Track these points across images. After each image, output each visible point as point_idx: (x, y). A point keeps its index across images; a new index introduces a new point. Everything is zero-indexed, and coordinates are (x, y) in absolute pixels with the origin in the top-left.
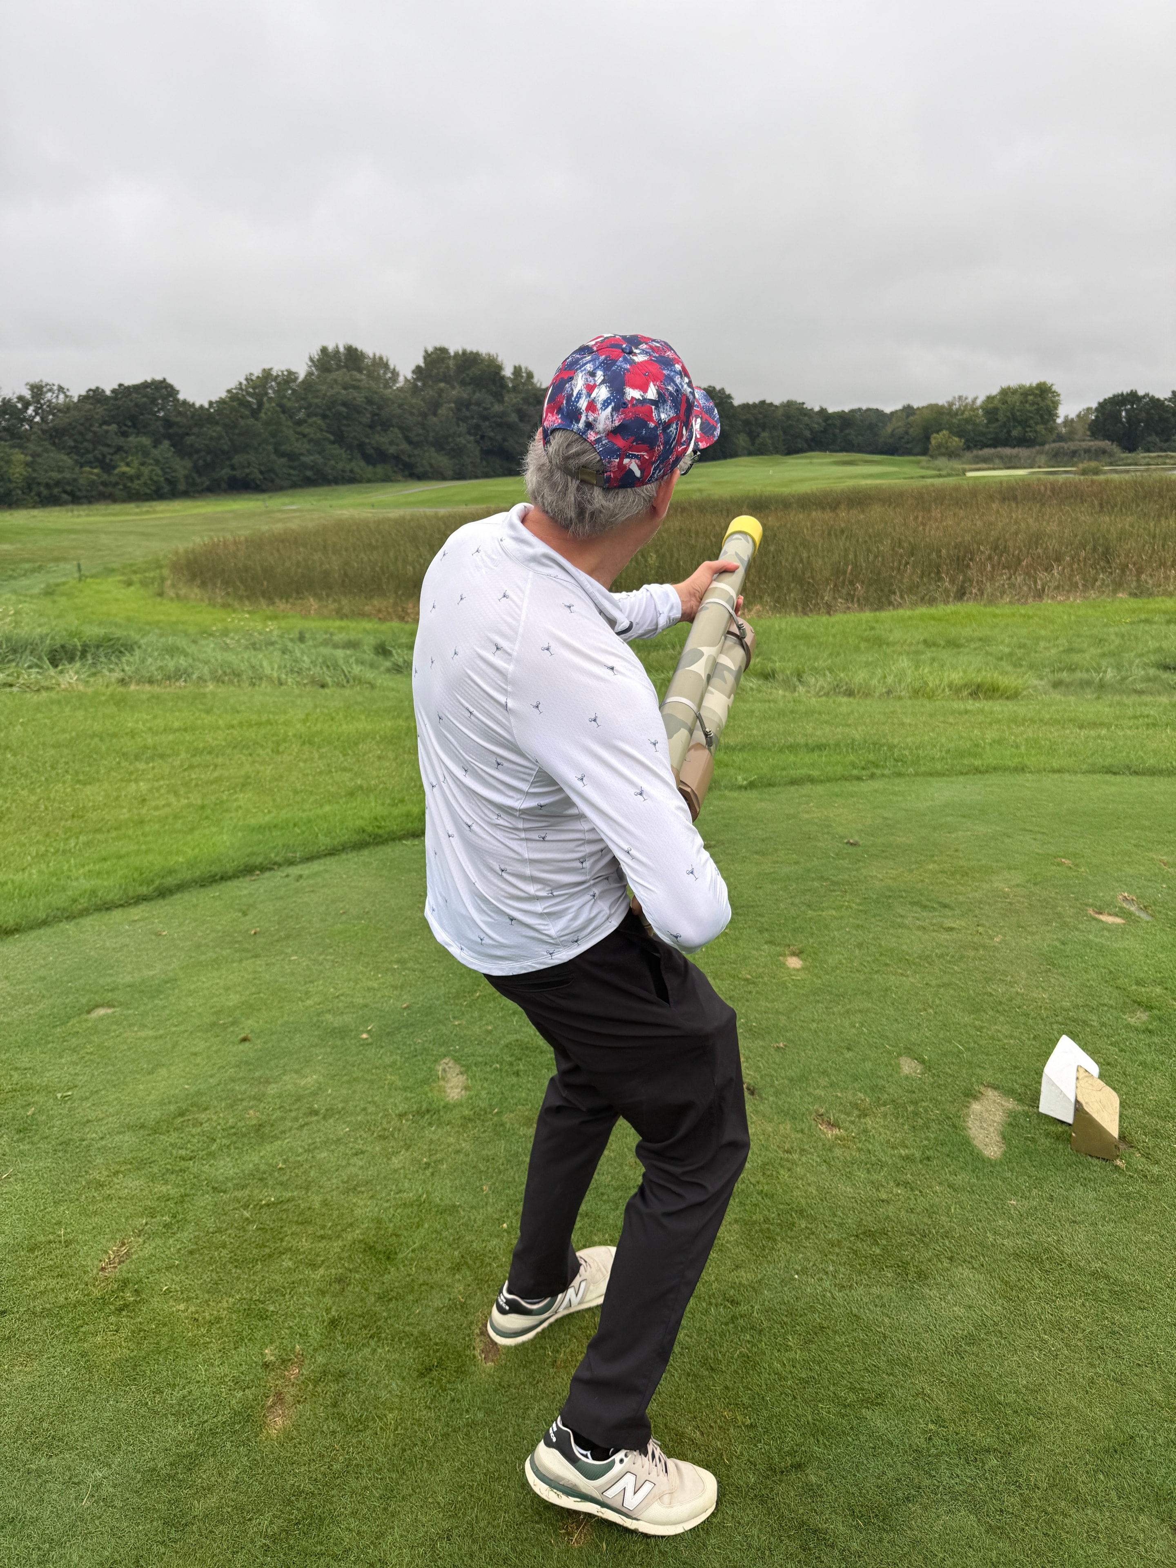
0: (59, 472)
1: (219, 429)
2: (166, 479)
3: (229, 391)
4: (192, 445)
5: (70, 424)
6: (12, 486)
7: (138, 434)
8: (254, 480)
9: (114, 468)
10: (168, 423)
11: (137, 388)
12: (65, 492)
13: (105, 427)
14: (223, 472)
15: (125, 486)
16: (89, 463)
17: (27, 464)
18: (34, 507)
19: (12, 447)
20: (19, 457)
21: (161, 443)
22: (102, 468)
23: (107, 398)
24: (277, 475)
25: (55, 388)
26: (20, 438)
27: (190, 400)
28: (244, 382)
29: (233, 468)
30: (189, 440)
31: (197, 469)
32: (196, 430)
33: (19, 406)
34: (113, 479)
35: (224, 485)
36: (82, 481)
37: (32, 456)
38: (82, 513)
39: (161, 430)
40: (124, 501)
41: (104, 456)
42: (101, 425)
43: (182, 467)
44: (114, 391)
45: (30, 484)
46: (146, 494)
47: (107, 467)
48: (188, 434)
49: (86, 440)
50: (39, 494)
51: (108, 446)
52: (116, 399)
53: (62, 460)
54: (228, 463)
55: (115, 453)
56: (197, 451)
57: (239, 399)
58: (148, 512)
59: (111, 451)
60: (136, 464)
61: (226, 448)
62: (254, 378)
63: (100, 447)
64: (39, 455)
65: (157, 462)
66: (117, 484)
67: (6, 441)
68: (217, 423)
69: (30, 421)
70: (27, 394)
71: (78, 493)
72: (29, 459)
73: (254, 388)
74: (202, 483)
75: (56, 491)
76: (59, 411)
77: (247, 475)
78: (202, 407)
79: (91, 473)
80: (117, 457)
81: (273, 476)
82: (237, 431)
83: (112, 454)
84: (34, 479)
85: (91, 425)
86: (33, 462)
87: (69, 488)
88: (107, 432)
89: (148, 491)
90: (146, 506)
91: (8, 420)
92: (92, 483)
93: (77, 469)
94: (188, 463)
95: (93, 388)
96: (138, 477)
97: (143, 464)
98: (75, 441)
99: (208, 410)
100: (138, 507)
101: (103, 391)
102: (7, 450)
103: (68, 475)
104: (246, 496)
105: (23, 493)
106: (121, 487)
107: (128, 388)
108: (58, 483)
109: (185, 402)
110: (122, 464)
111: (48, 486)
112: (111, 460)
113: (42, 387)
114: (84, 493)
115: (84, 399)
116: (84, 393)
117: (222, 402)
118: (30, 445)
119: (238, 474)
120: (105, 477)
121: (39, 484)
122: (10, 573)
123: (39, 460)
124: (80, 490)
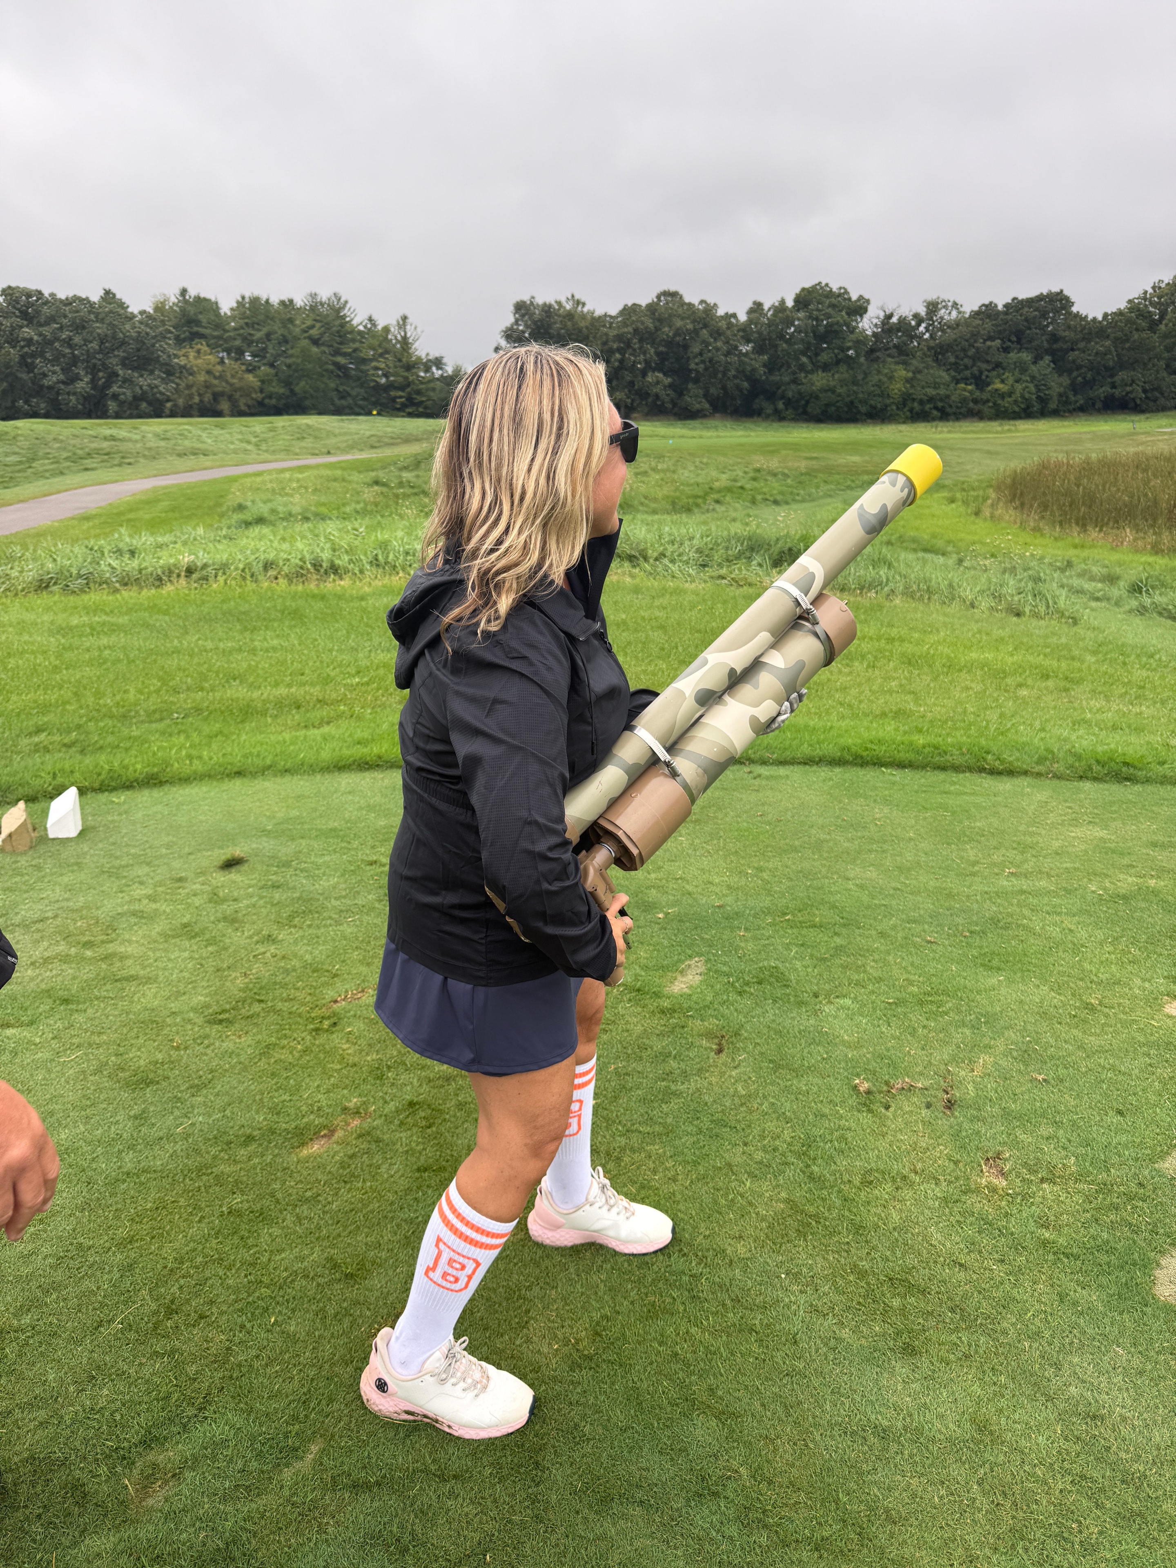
0: (935, 388)
1: (1108, 343)
2: (1039, 397)
3: (1130, 301)
4: (1074, 361)
5: (955, 340)
6: (888, 401)
7: (1020, 350)
8: (1134, 399)
9: (988, 384)
10: (1054, 338)
11: (1030, 302)
12: (936, 408)
13: (989, 343)
14: (1101, 390)
15: (995, 404)
16: (965, 380)
17: (908, 381)
18: (904, 423)
19: (897, 363)
20: (902, 372)
21: (1042, 359)
22: (977, 385)
23: (998, 313)
24: (1162, 394)
25: (950, 304)
26: (908, 355)
27: (1083, 313)
28: (1150, 291)
29: (1114, 386)
30: (1072, 356)
31: (1074, 388)
32: (1082, 345)
33: (913, 323)
34: (985, 396)
35: (1099, 405)
36: (953, 398)
37: (914, 373)
38: (945, 429)
39: (1045, 344)
40: (990, 419)
41: (981, 372)
42: (984, 343)
43: (1057, 384)
44: (1006, 306)
45: (906, 399)
46: (1014, 412)
47: (981, 383)
48: (1073, 350)
49: (967, 356)
50: (911, 410)
51: (988, 362)
52: (1006, 313)
53: (940, 377)
54: (1109, 380)
55: (993, 369)
56: (1079, 367)
57: (1139, 310)
58: (1009, 431)
59: (990, 368)
60: (1011, 381)
61: (1111, 363)
62: (1163, 285)
63: (979, 364)
64: (920, 372)
65: (1033, 378)
66: (988, 401)
67: (893, 357)
68: (1108, 337)
69: (920, 337)
70: (922, 311)
71: (948, 410)
72: (910, 375)
73: (1160, 297)
74: (1076, 402)
75: (928, 407)
76: (949, 327)
77: (1128, 393)
78: (1095, 319)
79: (965, 390)
80: (994, 373)
81: (1158, 395)
82: (1127, 345)
83: (989, 371)
84: (910, 394)
85: (975, 342)
86: (912, 379)
87: (940, 404)
88: (989, 347)
89: (1017, 409)
90: (1008, 425)
91: (900, 337)
92: (964, 400)
93: (952, 386)
94: (1066, 381)
95: (987, 302)
96: (1010, 394)
97: (1017, 381)
98: (957, 357)
99: (1100, 322)
100: (1001, 425)
101: (996, 306)
102: (893, 366)
103: (942, 392)
104: (1120, 417)
105: (898, 408)
106: (991, 404)
107: (1022, 300)
108: (931, 399)
109: (1077, 315)
110: (997, 381)
111: (921, 402)
112: (987, 376)
113: (938, 303)
114: (954, 410)
115: (976, 314)
116: (976, 308)
117: (1120, 313)
118: (914, 362)
119: (1117, 392)
120: (978, 394)
121: (914, 400)
122: (849, 483)
123: (919, 376)
124: (951, 406)
